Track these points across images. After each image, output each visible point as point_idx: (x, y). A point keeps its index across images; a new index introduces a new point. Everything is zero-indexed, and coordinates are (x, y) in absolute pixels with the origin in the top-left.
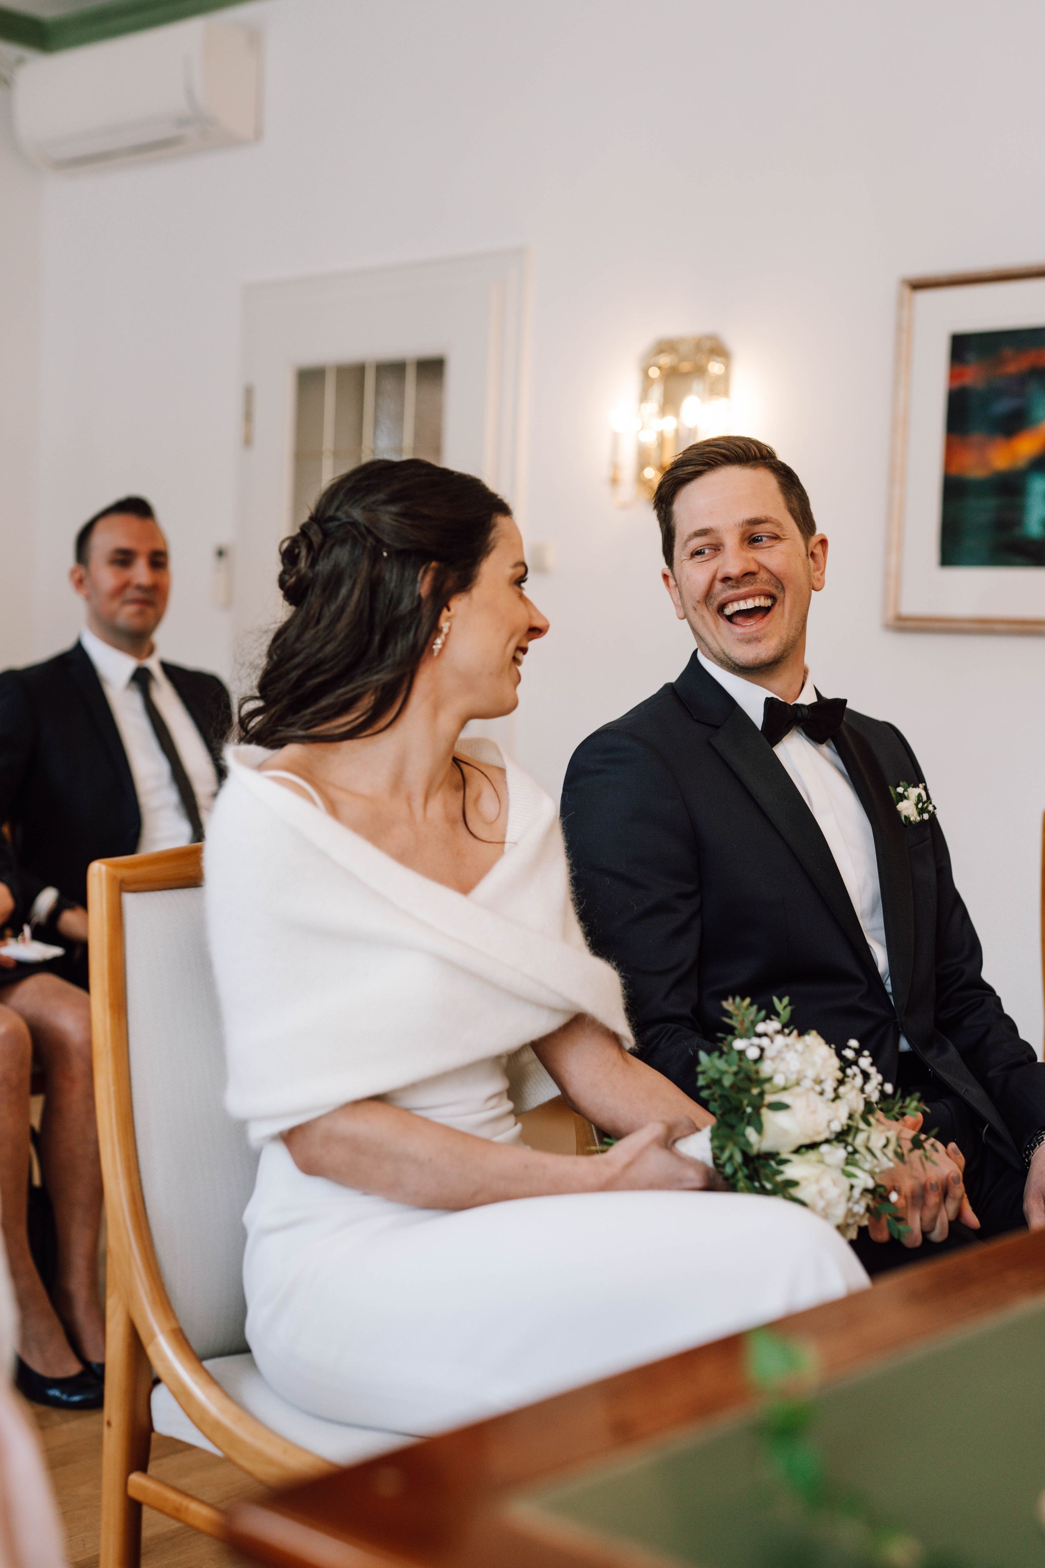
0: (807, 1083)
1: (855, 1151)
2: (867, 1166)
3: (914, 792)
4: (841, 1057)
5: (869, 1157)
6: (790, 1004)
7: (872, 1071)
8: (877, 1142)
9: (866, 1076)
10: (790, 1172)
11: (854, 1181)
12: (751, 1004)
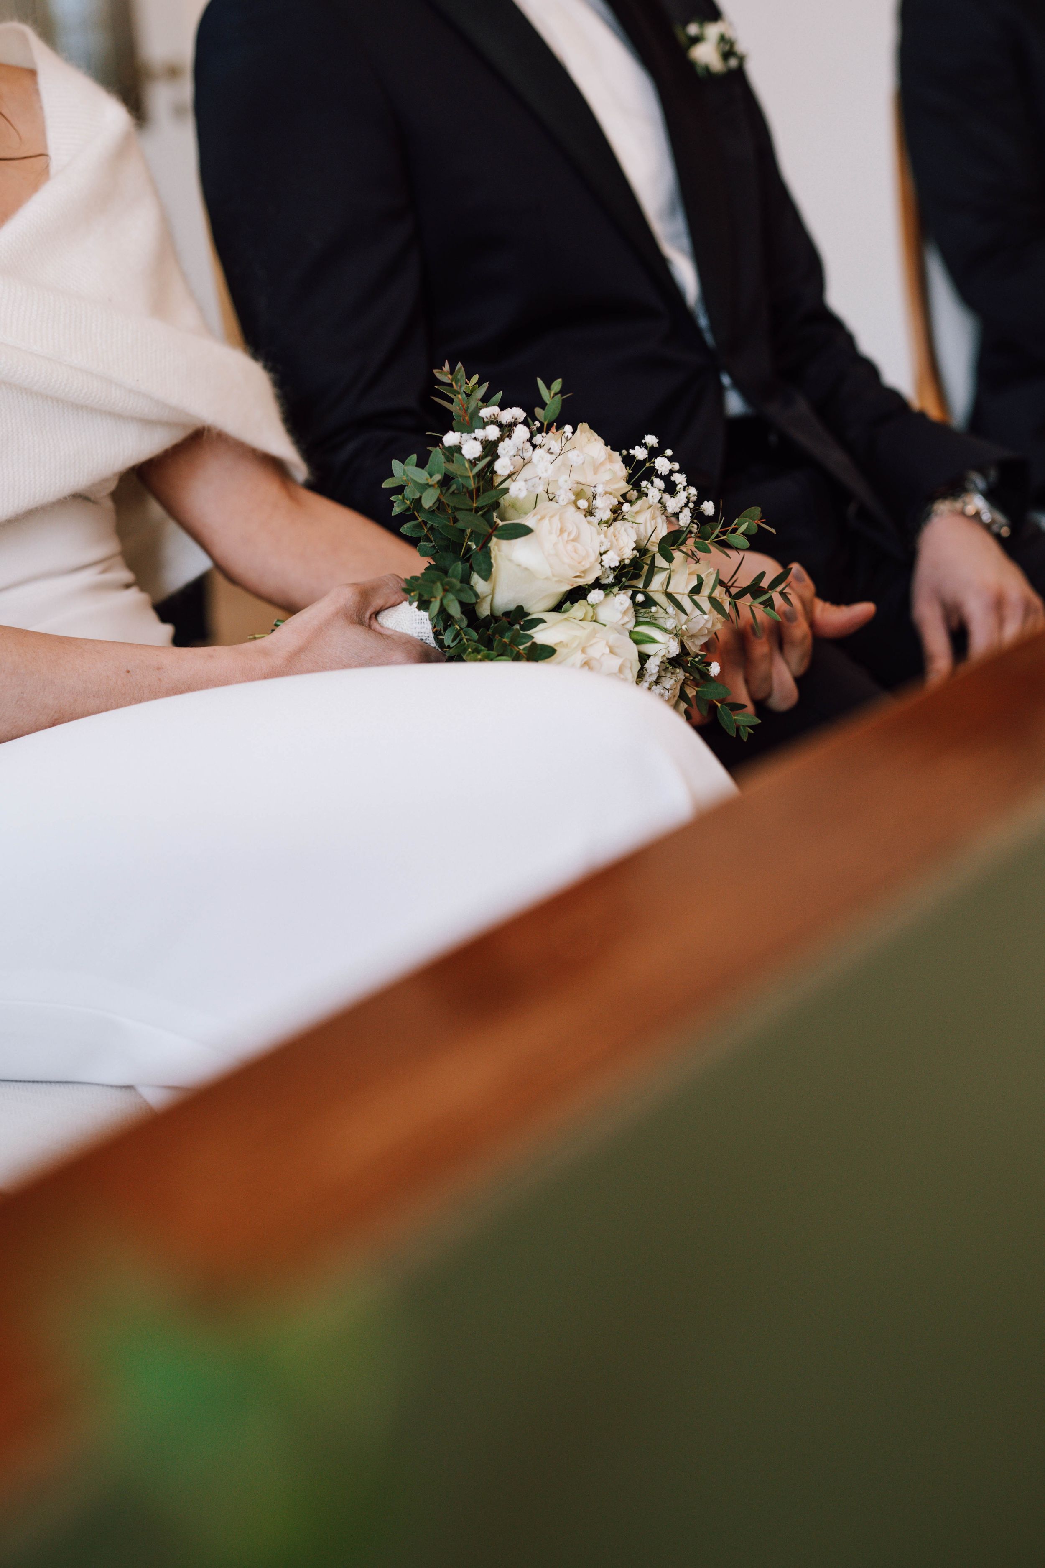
0: (565, 496)
1: (649, 602)
2: (670, 624)
3: (713, 31)
4: (628, 460)
5: (671, 609)
6: (562, 392)
7: (680, 479)
8: (681, 585)
9: (671, 488)
10: (541, 636)
11: (648, 648)
12: (480, 383)
